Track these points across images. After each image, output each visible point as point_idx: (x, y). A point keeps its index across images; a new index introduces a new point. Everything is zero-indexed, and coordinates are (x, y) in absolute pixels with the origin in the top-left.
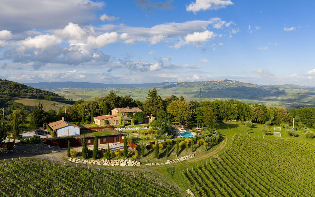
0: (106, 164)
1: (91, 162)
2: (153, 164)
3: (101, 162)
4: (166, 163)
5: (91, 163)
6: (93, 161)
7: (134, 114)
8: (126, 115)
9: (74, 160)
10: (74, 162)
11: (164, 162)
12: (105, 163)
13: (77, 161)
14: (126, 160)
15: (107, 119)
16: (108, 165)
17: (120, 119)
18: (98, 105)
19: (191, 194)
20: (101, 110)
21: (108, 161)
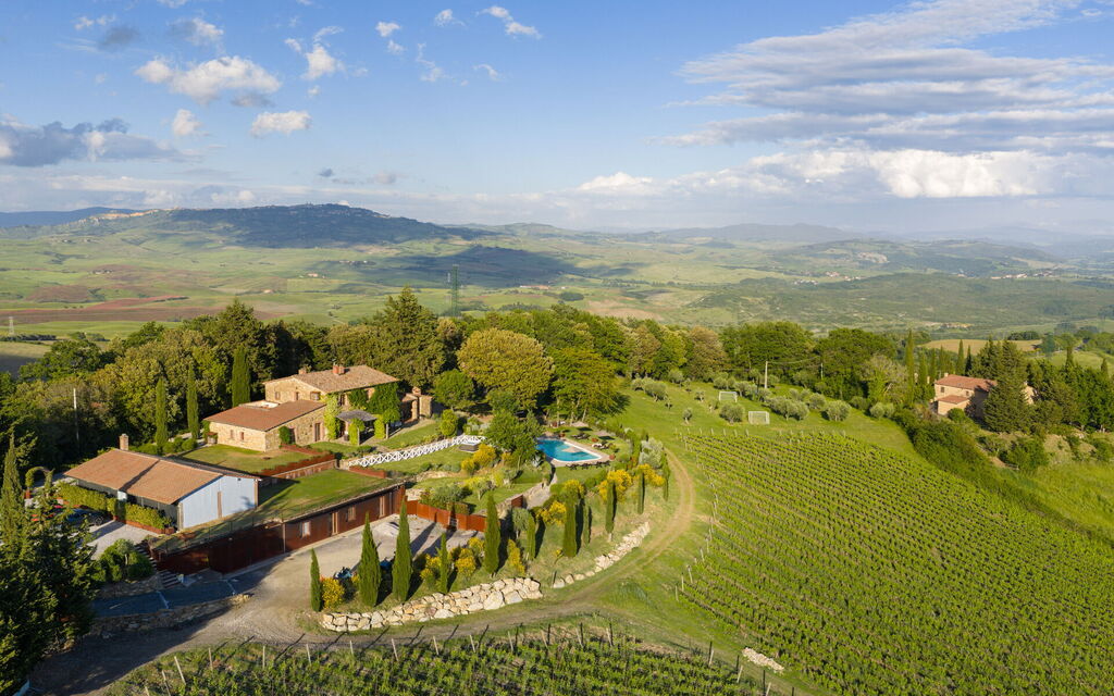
0: (443, 614)
1: (396, 615)
2: (569, 580)
3: (428, 608)
4: (598, 569)
5: (396, 618)
6: (399, 609)
7: (372, 392)
8: (347, 402)
9: (341, 620)
10: (344, 628)
11: (592, 567)
12: (441, 611)
13: (349, 621)
14: (498, 585)
15: (286, 425)
16: (452, 616)
17: (331, 418)
18: (196, 365)
19: (770, 664)
20: (213, 383)
21: (446, 598)
